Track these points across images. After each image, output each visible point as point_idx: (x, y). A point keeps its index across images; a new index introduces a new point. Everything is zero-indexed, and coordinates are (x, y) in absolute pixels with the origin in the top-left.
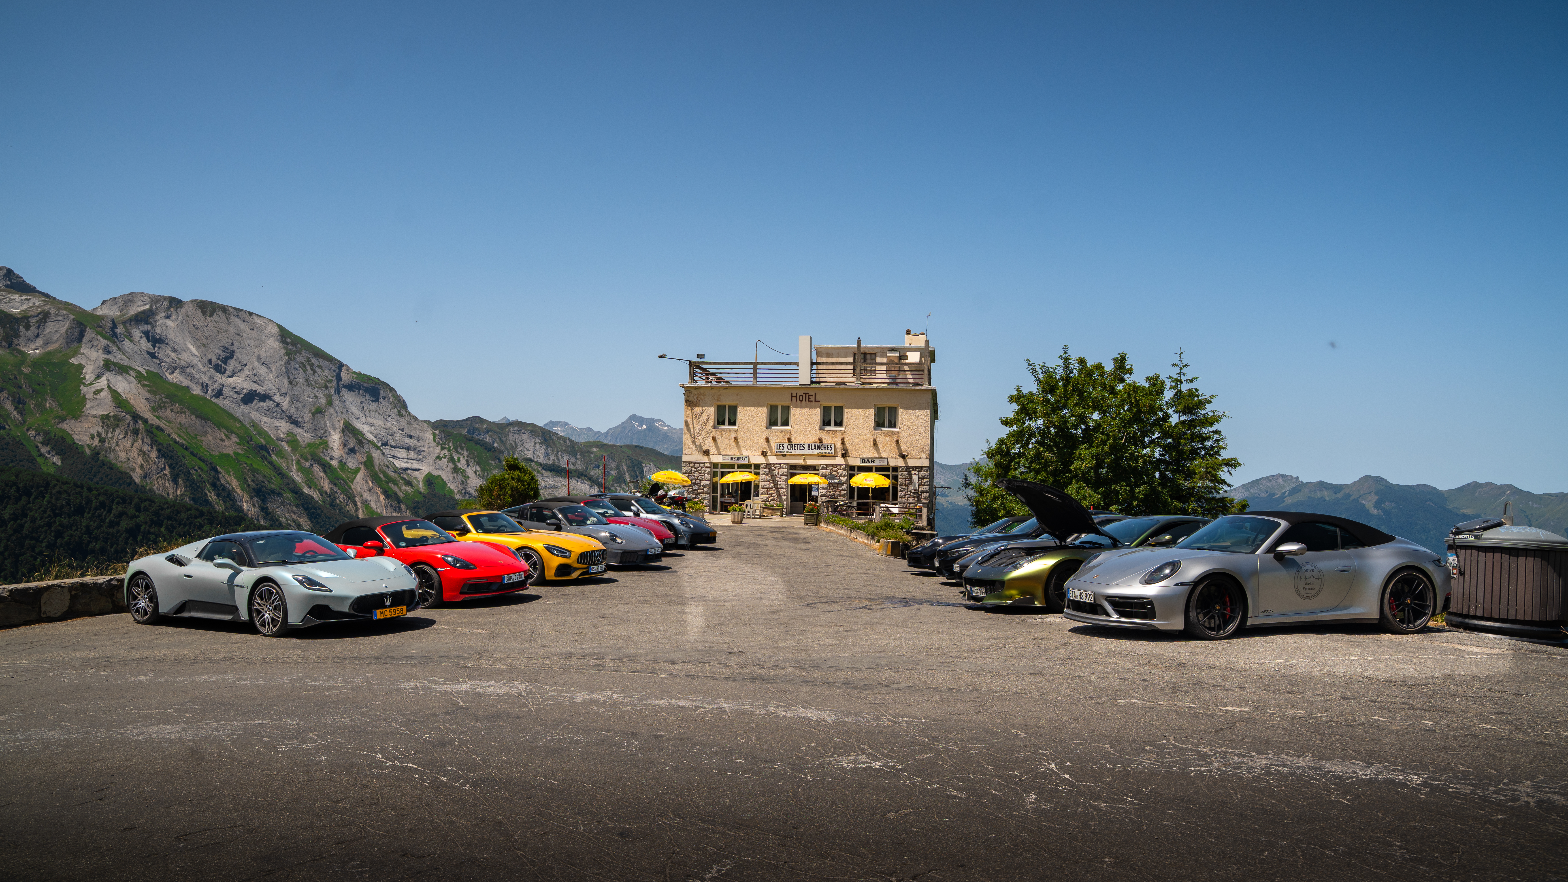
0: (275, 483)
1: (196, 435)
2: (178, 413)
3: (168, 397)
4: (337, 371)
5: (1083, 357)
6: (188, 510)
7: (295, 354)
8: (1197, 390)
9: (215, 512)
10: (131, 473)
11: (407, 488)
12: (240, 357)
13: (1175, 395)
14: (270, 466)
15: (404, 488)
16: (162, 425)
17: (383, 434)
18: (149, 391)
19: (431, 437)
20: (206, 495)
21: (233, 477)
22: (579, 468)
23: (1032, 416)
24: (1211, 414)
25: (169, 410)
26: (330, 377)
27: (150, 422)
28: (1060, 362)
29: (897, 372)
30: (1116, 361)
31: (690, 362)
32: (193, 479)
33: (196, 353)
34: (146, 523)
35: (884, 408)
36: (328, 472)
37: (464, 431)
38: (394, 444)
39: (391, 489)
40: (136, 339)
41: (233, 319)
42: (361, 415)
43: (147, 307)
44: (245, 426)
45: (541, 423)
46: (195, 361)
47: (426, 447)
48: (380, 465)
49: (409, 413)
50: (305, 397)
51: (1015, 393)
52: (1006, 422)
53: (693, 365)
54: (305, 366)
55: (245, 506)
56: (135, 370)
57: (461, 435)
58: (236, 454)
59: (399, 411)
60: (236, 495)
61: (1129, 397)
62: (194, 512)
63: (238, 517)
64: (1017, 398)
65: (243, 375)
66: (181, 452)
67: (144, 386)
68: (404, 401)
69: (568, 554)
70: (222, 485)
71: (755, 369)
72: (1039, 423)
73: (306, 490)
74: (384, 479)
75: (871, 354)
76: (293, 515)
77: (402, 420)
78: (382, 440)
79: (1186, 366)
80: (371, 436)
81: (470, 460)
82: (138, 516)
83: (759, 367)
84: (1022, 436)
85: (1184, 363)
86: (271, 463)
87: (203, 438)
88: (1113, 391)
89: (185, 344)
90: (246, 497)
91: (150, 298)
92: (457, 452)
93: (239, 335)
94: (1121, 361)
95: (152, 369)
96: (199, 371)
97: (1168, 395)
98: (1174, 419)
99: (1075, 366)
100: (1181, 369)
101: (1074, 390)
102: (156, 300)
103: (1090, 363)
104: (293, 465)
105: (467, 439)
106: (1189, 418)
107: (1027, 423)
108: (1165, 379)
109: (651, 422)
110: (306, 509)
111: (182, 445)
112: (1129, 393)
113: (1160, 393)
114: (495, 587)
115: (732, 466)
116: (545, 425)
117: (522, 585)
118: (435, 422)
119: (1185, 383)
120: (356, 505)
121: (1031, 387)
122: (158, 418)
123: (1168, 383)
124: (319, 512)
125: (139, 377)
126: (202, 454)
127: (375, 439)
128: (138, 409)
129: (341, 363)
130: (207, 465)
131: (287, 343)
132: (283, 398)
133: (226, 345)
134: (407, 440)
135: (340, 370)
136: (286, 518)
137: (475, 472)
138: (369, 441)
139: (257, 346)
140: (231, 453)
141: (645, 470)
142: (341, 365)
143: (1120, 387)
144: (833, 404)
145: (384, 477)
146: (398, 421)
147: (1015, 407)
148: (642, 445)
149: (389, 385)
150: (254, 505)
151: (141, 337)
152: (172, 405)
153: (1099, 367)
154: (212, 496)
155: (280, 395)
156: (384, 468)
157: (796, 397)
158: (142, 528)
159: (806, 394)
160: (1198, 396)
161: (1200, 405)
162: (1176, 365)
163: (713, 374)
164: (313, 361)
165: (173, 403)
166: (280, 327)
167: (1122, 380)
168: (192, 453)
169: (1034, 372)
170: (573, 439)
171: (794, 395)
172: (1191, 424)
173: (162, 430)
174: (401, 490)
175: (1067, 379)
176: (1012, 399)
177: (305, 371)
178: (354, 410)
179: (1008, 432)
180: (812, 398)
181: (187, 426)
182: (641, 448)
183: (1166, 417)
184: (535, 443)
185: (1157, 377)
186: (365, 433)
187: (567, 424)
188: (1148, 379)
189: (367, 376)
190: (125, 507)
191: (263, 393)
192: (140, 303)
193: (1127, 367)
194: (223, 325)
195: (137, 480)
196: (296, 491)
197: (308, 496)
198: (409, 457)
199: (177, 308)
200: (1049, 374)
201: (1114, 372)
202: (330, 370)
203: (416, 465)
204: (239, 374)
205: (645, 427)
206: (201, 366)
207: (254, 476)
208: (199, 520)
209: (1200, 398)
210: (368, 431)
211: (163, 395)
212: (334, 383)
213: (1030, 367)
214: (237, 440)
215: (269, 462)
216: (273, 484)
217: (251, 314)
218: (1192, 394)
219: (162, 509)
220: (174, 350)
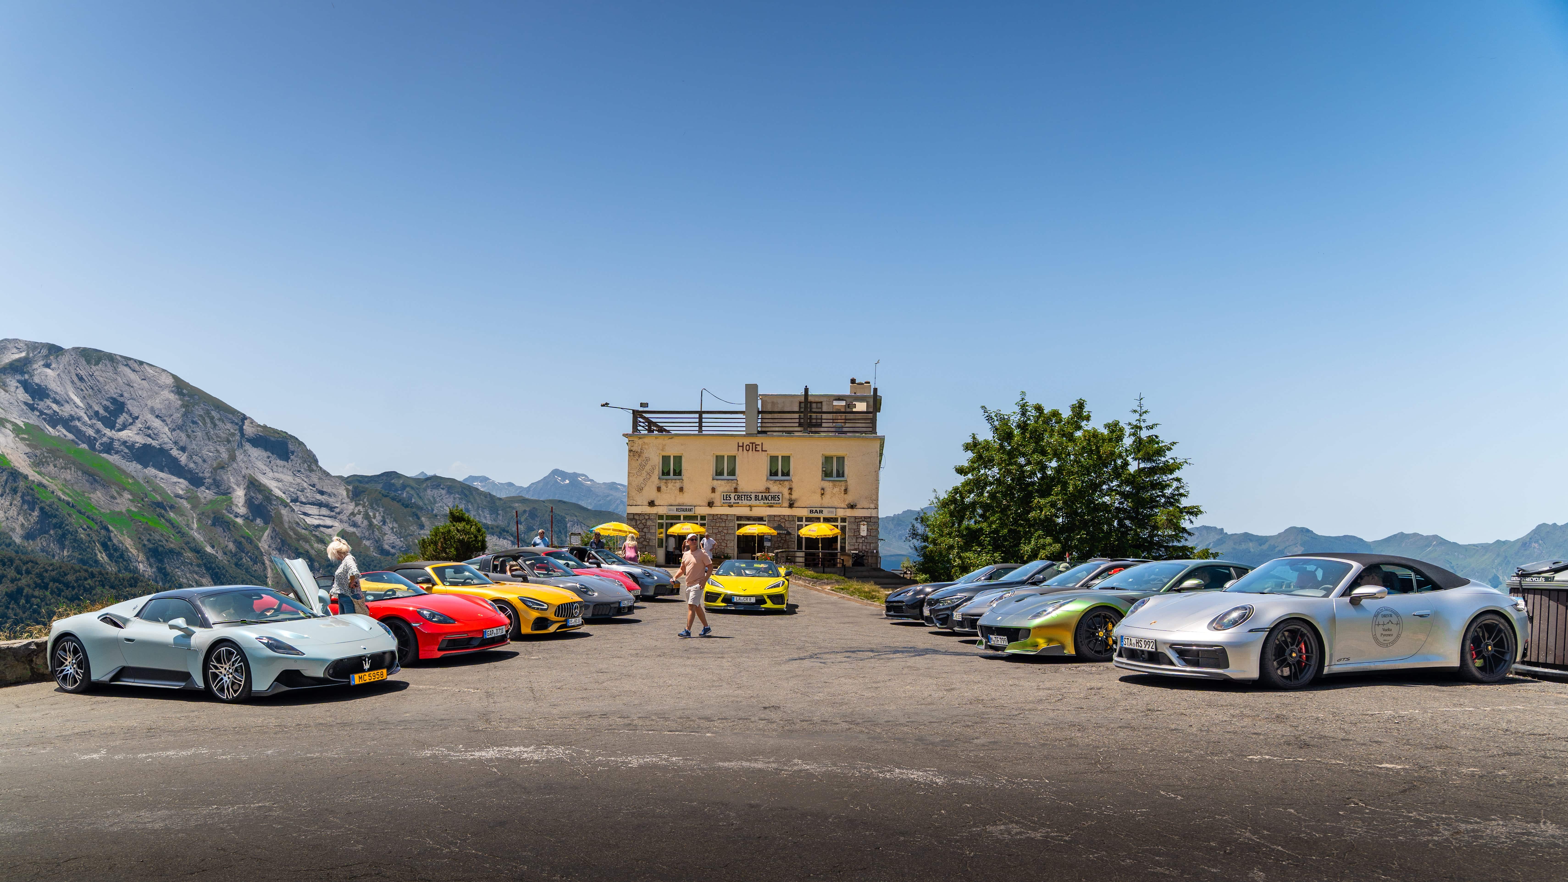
0: (174, 542)
1: (84, 492)
2: (62, 468)
3: (50, 451)
4: (241, 424)
5: (1040, 403)
6: (76, 571)
7: (193, 407)
8: (1157, 437)
9: (107, 573)
10: (11, 533)
11: (320, 546)
12: (130, 408)
13: (1134, 442)
14: (168, 524)
15: (316, 545)
16: (45, 482)
17: (292, 490)
18: (28, 445)
19: (345, 493)
20: (96, 555)
21: (126, 537)
22: (500, 523)
23: (988, 463)
24: (1171, 461)
25: (51, 465)
26: (232, 431)
27: (30, 478)
28: (1017, 409)
29: (843, 421)
30: (1073, 407)
31: (633, 411)
32: (81, 539)
33: (81, 404)
34: (29, 586)
35: (832, 458)
36: (233, 529)
37: (379, 487)
38: (304, 500)
39: (303, 547)
40: (13, 389)
41: (122, 369)
42: (268, 470)
43: (23, 354)
44: (138, 482)
45: (460, 478)
46: (82, 414)
47: (339, 503)
48: (289, 522)
49: (321, 468)
50: (205, 452)
51: (970, 440)
52: (961, 471)
53: (636, 414)
54: (204, 419)
55: (141, 567)
56: (12, 422)
57: (376, 490)
58: (129, 511)
59: (309, 466)
60: (131, 555)
61: (1089, 444)
62: (83, 574)
63: (133, 578)
64: (973, 446)
65: (135, 429)
66: (65, 510)
67: (23, 439)
68: (314, 456)
69: (546, 607)
70: (114, 545)
71: (700, 418)
72: (994, 472)
73: (209, 549)
74: (294, 536)
75: (817, 403)
76: (195, 576)
77: (313, 475)
78: (291, 496)
79: (1146, 412)
80: (279, 491)
81: (386, 516)
82: (20, 579)
83: (704, 416)
84: (979, 484)
85: (1144, 409)
86: (169, 521)
87: (92, 495)
88: (1071, 438)
89: (68, 395)
90: (141, 557)
91: (26, 344)
92: (372, 508)
93: (129, 385)
94: (1079, 409)
95: (31, 422)
96: (84, 424)
97: (1128, 441)
98: (1133, 467)
99: (1032, 413)
100: (1140, 415)
101: (1031, 438)
102: (33, 347)
103: (1047, 410)
104: (193, 523)
105: (383, 495)
106: (1149, 465)
107: (982, 472)
108: (1125, 426)
109: (574, 477)
110: (208, 569)
111: (68, 503)
112: (1089, 440)
113: (1120, 438)
114: (476, 643)
115: (678, 518)
116: (466, 480)
117: (502, 640)
118: (348, 477)
119: (1144, 429)
120: (264, 564)
121: (986, 434)
122: (40, 473)
123: (1128, 430)
124: (224, 571)
125: (17, 430)
126: (90, 513)
127: (283, 496)
128: (17, 464)
129: (244, 415)
130: (96, 523)
131: (184, 395)
132: (180, 452)
133: (115, 396)
134: (319, 497)
135: (243, 424)
136: (187, 578)
137: (392, 529)
138: (277, 497)
139: (150, 397)
140: (124, 510)
141: (568, 525)
142: (244, 418)
143: (1079, 434)
144: (780, 453)
145: (295, 534)
146: (307, 477)
147: (970, 455)
148: (565, 500)
149: (297, 439)
150: (151, 566)
151: (17, 387)
152: (55, 460)
153: (1055, 414)
154: (102, 557)
155: (178, 449)
156: (294, 526)
157: (743, 446)
158: (25, 591)
159: (753, 443)
160: (1158, 443)
161: (1160, 452)
162: (1135, 411)
163: (655, 424)
164: (214, 413)
165: (56, 458)
166: (175, 377)
167: (1079, 428)
168: (80, 512)
169: (989, 419)
170: (494, 494)
171: (741, 444)
172: (1152, 471)
173: (44, 487)
174: (312, 548)
175: (1023, 426)
176: (967, 448)
177: (205, 424)
178: (260, 465)
179: (963, 481)
180: (759, 448)
181: (72, 482)
182: (564, 502)
183: (1126, 464)
184: (455, 499)
185: (1116, 424)
186: (273, 489)
187: (488, 479)
188: (1107, 426)
189: (273, 429)
190: (5, 570)
191: (158, 447)
192: (15, 350)
193: (1085, 414)
194: (111, 374)
195: (18, 540)
196: (198, 551)
197: (210, 555)
198: (321, 513)
199: (57, 356)
200: (1004, 421)
201: (1072, 419)
202: (232, 423)
203: (329, 522)
204: (130, 427)
205: (567, 482)
206: (87, 419)
207: (151, 535)
208: (89, 581)
209: (1160, 445)
210: (276, 487)
211: (44, 450)
212: (238, 438)
213: (986, 414)
214: (130, 497)
215: (166, 520)
216: (172, 543)
217: (141, 363)
218: (1152, 440)
219: (46, 571)
220: (56, 401)
